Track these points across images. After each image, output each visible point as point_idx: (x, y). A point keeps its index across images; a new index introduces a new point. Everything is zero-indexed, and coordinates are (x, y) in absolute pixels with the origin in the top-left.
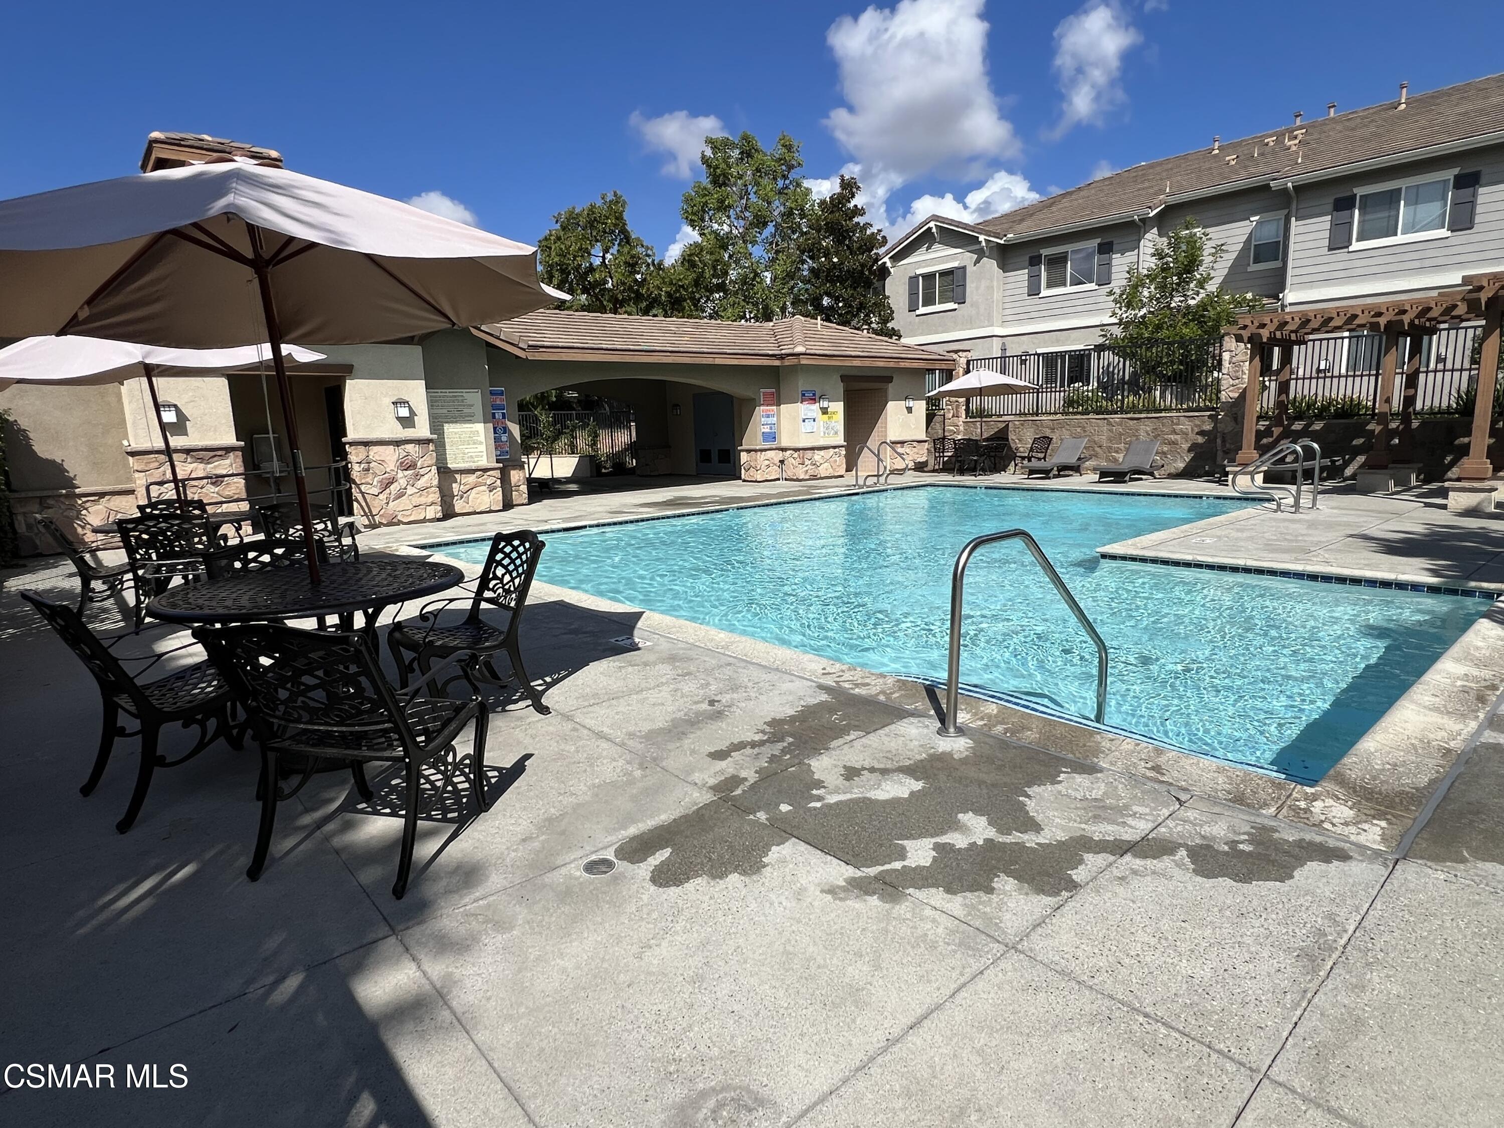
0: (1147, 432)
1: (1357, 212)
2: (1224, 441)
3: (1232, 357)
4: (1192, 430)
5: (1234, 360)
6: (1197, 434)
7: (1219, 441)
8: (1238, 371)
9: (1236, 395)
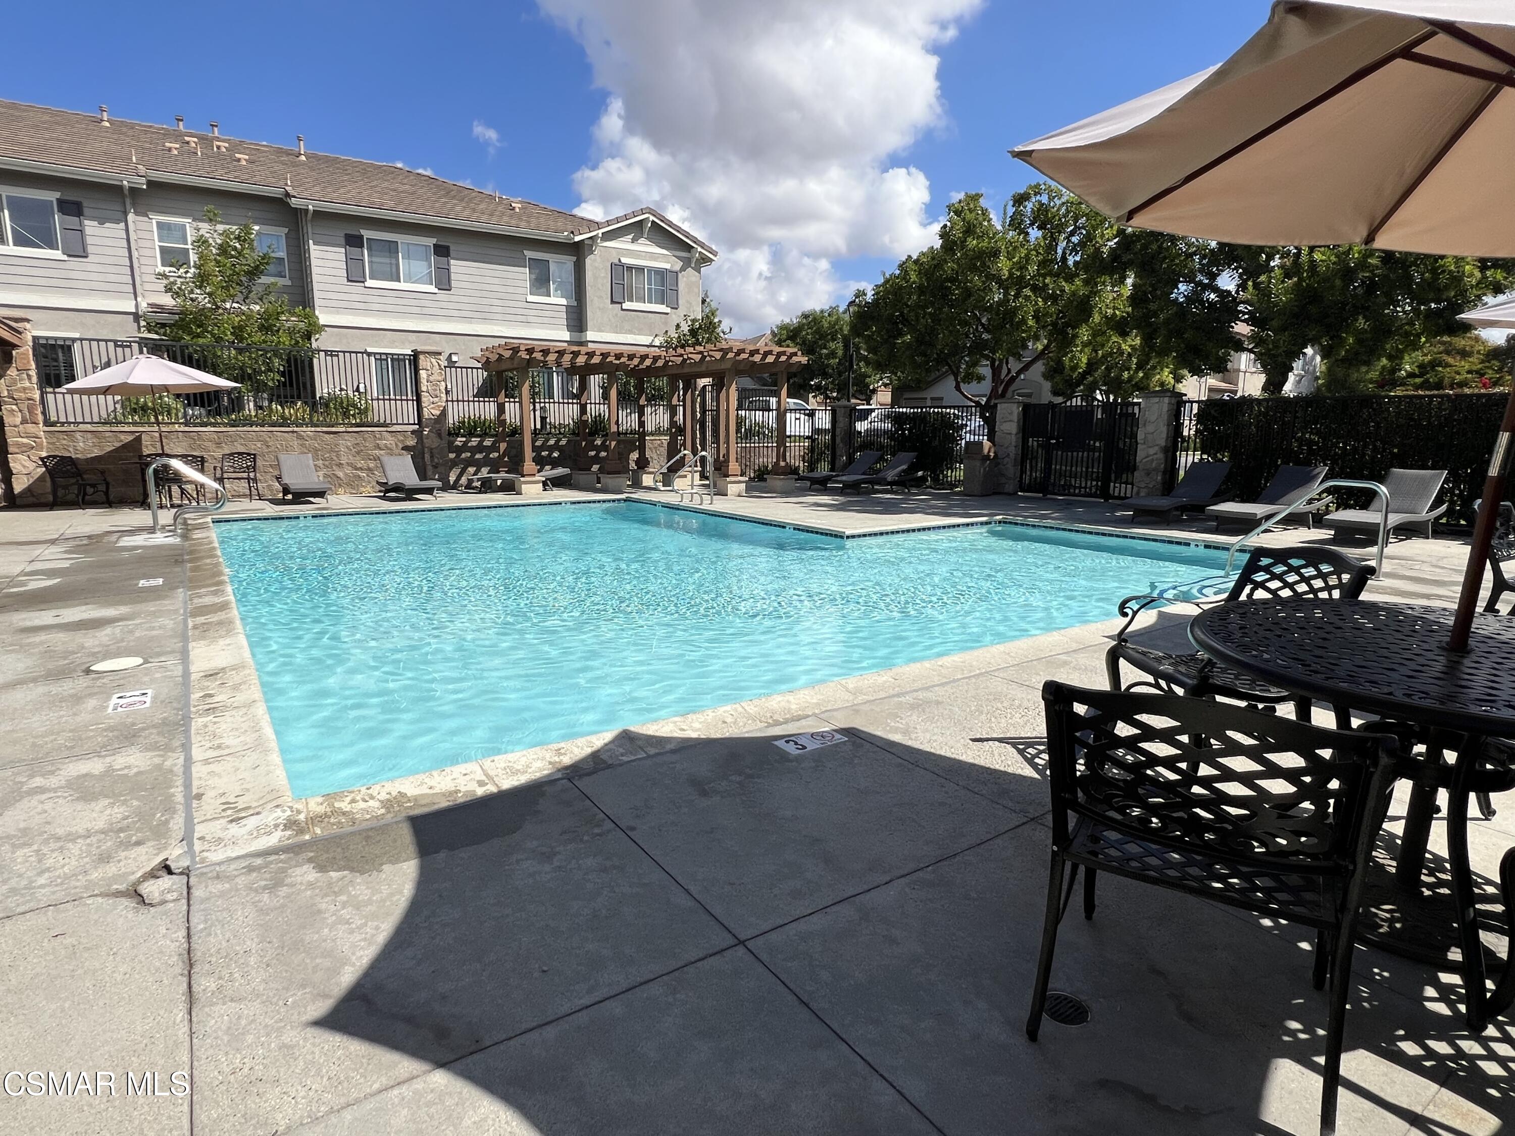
0: (348, 447)
1: (366, 252)
2: (432, 457)
3: (429, 376)
4: (396, 445)
5: (431, 378)
6: (403, 449)
7: (427, 456)
8: (436, 390)
9: (438, 413)
